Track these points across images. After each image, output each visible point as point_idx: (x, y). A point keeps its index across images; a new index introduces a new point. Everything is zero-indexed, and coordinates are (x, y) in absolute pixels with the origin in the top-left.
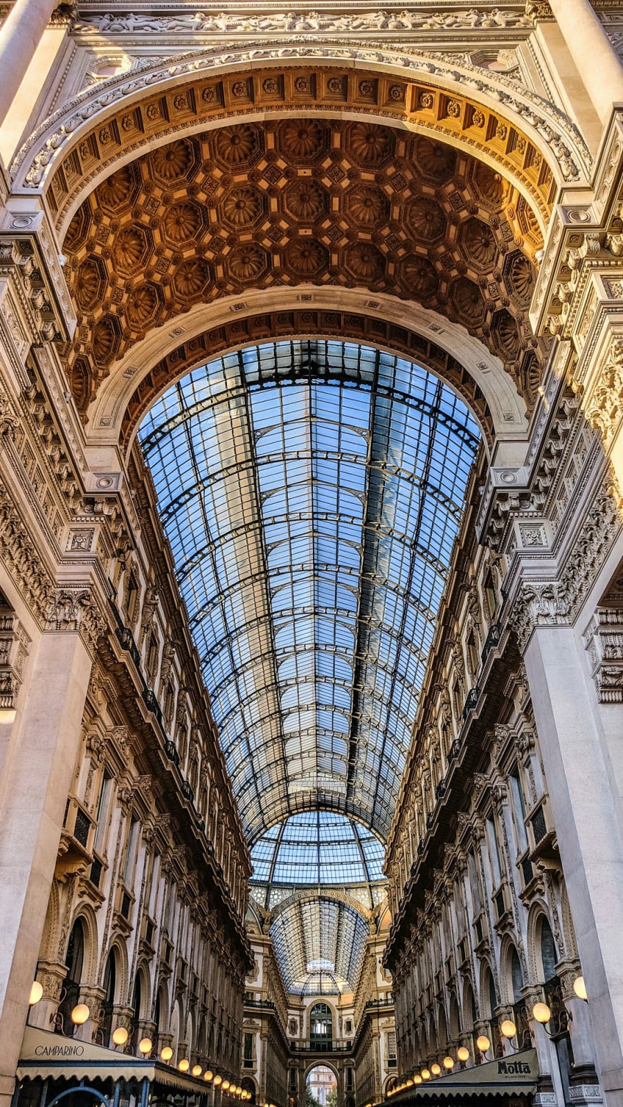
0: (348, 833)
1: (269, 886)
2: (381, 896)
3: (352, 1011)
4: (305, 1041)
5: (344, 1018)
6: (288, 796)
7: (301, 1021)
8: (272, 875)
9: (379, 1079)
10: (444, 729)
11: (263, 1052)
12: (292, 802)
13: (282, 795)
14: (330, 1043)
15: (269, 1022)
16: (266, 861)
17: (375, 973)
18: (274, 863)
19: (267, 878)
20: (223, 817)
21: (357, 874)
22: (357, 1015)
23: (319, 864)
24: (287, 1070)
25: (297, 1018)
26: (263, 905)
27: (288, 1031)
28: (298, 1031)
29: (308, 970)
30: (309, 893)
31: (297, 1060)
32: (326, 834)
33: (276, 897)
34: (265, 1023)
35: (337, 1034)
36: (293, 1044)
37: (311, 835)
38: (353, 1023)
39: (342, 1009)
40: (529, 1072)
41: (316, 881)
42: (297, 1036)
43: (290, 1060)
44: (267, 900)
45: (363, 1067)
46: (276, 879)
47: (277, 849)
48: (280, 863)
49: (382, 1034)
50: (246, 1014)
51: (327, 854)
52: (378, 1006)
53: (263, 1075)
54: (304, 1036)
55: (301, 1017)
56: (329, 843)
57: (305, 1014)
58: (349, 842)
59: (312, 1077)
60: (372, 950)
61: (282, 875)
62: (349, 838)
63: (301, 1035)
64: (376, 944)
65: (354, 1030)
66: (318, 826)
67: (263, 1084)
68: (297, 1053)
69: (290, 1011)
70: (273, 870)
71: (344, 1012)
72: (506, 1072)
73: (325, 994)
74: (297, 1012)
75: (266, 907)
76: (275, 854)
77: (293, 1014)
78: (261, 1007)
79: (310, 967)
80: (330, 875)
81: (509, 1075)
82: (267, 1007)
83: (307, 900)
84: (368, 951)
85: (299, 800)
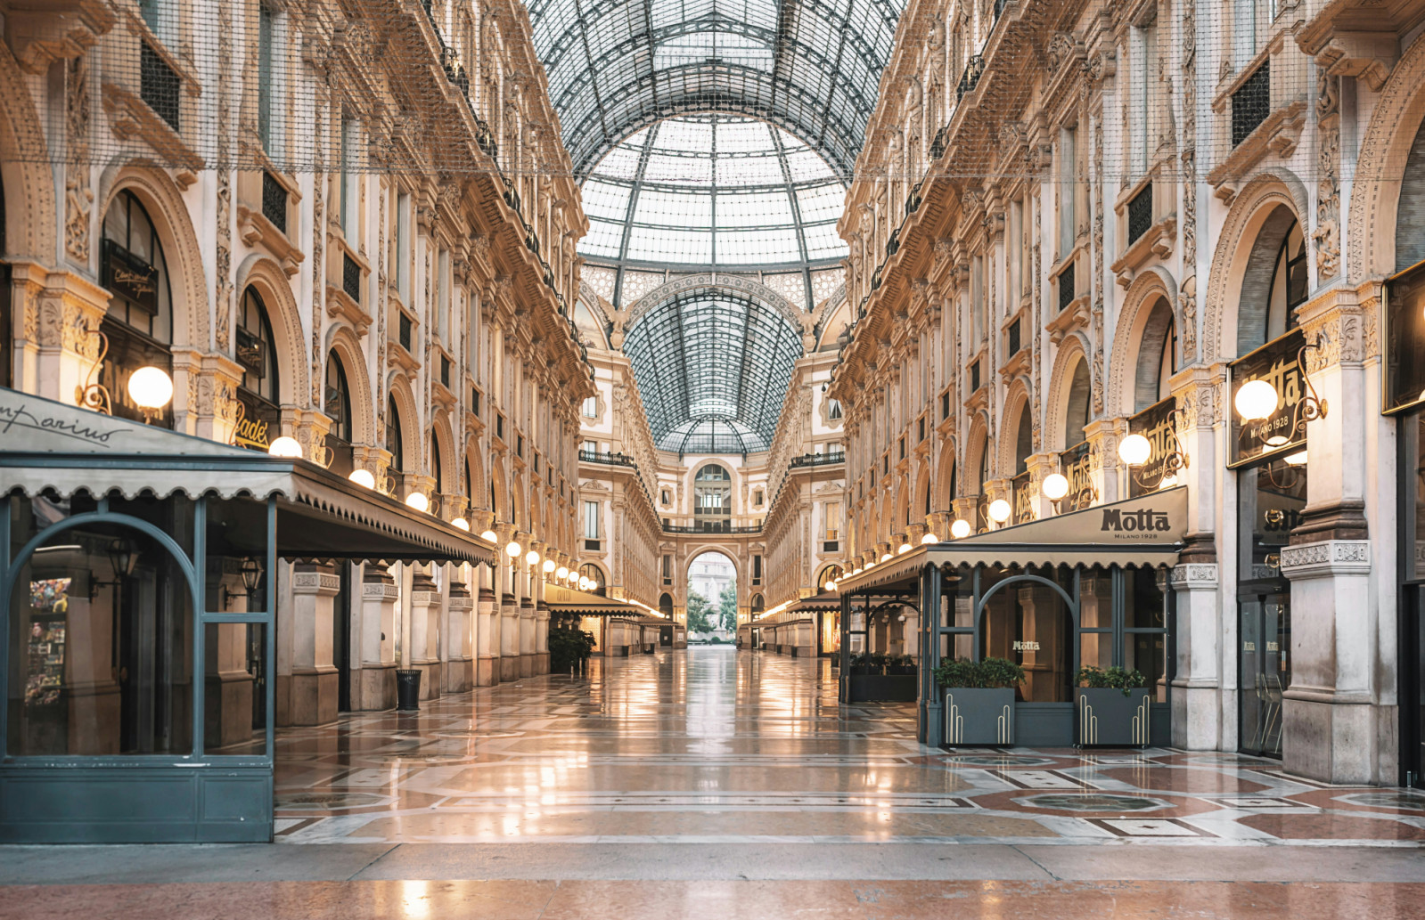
0: (770, 171)
1: (619, 267)
2: (828, 285)
3: (765, 476)
4: (686, 517)
5: (752, 487)
6: (652, 75)
7: (680, 490)
8: (624, 247)
9: (807, 569)
10: (956, 31)
11: (617, 528)
12: (662, 88)
13: (641, 72)
14: (728, 522)
15: (625, 486)
16: (613, 221)
17: (809, 413)
18: (628, 224)
19: (616, 254)
20: (515, 94)
21: (784, 249)
22: (772, 481)
23: (714, 230)
24: (657, 556)
25: (674, 486)
26: (610, 299)
27: (658, 503)
28: (675, 503)
29: (692, 414)
30: (695, 280)
31: (674, 544)
32: (729, 173)
33: (633, 286)
34: (619, 487)
35: (738, 507)
36: (667, 521)
37: (700, 171)
38: (765, 494)
39: (748, 474)
40: (1167, 528)
41: (709, 260)
42: (673, 510)
43: (661, 543)
44: (617, 291)
45: (781, 552)
46: (631, 255)
47: (633, 198)
48: (641, 225)
49: (817, 505)
50: (583, 473)
51: (731, 209)
52: (813, 464)
53: (617, 560)
54: (685, 511)
55: (680, 484)
56: (734, 190)
57: (686, 479)
58: (771, 188)
59: (696, 568)
60: (806, 379)
61: (643, 247)
62: (773, 182)
63: (679, 509)
64: (813, 369)
65: (767, 504)
66: (714, 156)
67: (617, 571)
68: (674, 535)
69: (661, 475)
70: (626, 237)
71: (751, 478)
72: (1118, 528)
73: (719, 452)
74: (674, 477)
75: (616, 304)
76: (631, 208)
77: (667, 480)
78: (611, 463)
79: (694, 409)
80: (733, 251)
81: (1124, 532)
82: (622, 463)
83: (691, 293)
84: (799, 379)
85: (677, 84)
